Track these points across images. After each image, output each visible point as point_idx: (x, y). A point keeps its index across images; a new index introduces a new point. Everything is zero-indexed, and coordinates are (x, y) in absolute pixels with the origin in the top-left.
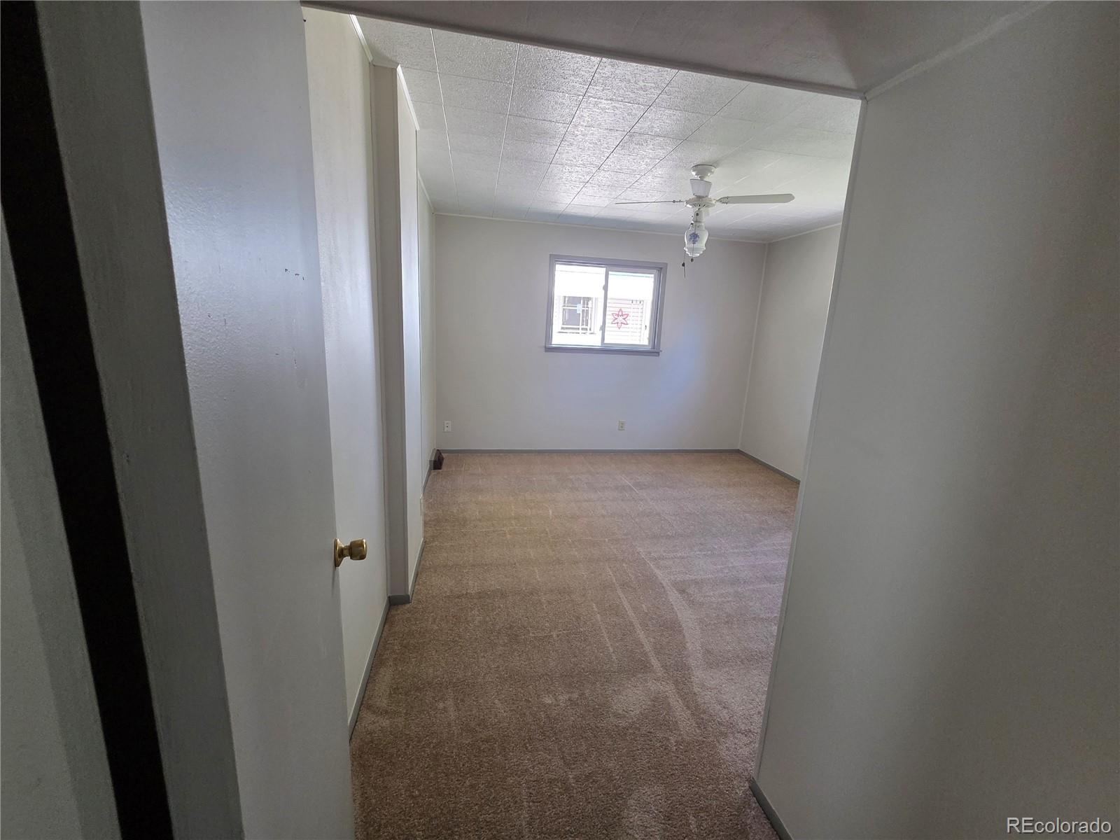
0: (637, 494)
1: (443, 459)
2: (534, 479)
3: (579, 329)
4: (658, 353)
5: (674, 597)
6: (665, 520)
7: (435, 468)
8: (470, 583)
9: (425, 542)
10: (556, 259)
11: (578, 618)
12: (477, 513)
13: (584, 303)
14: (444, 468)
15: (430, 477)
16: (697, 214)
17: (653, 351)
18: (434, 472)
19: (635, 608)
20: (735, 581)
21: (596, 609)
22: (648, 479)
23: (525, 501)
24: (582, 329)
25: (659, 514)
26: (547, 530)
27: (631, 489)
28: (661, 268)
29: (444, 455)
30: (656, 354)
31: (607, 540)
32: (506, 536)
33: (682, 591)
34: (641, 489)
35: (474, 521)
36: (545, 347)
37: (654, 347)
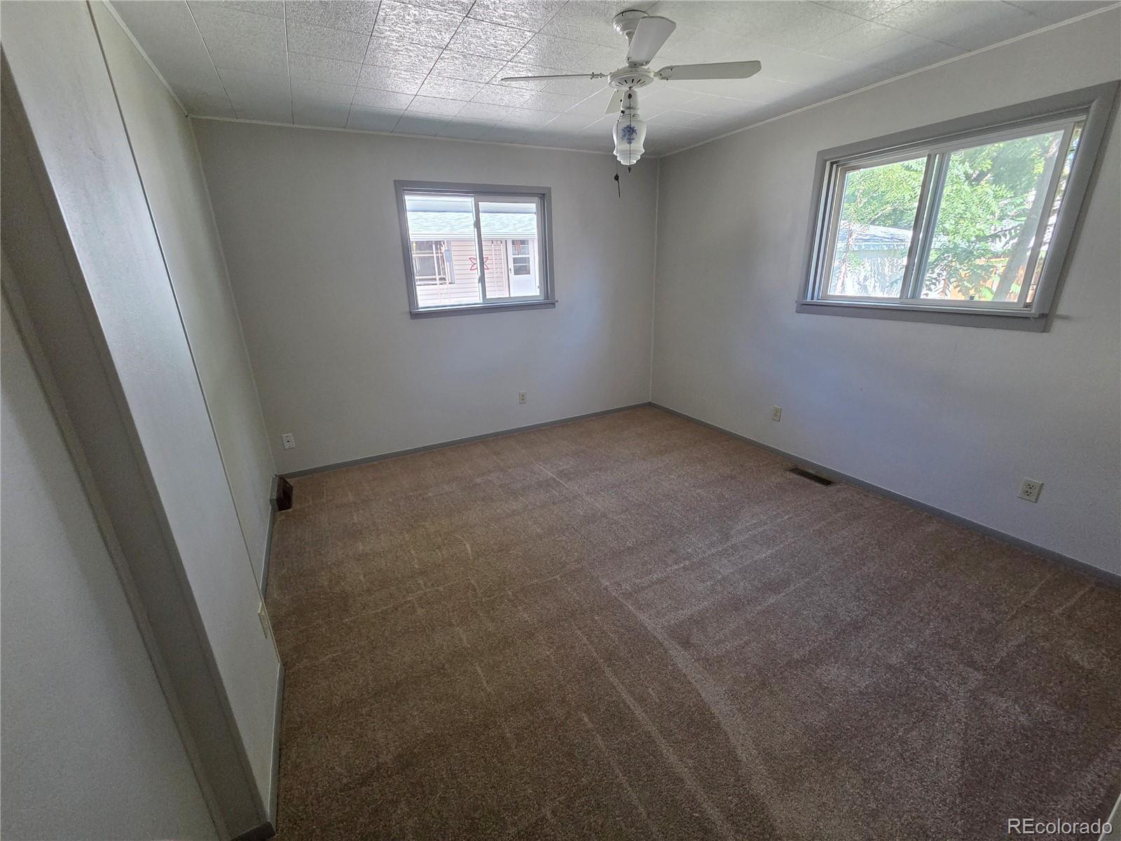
0: (567, 489)
1: (291, 488)
2: (430, 494)
3: (435, 279)
4: (554, 304)
5: (680, 658)
6: (616, 523)
7: (281, 508)
8: (380, 734)
9: (285, 665)
10: (404, 186)
11: (570, 755)
12: (361, 577)
13: (437, 249)
14: (296, 505)
15: (276, 526)
16: (630, 96)
17: (548, 302)
18: (281, 516)
19: (641, 700)
20: (737, 605)
21: (590, 726)
22: (571, 463)
23: (428, 535)
24: (440, 279)
25: (604, 516)
26: (472, 582)
27: (558, 484)
28: (544, 195)
29: (291, 481)
30: (552, 306)
31: (557, 577)
32: (415, 611)
33: (686, 644)
34: (570, 479)
35: (360, 595)
36: (411, 312)
37: (547, 297)
